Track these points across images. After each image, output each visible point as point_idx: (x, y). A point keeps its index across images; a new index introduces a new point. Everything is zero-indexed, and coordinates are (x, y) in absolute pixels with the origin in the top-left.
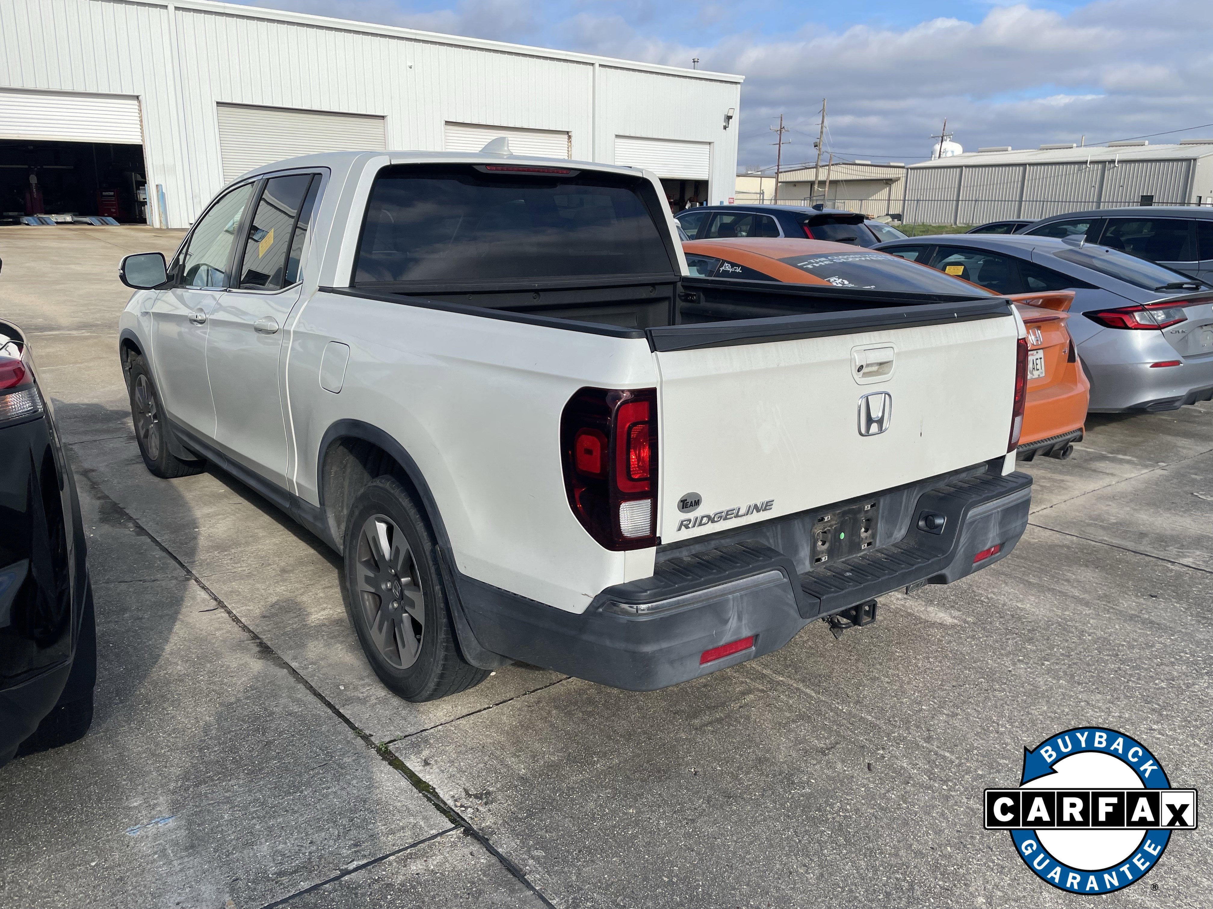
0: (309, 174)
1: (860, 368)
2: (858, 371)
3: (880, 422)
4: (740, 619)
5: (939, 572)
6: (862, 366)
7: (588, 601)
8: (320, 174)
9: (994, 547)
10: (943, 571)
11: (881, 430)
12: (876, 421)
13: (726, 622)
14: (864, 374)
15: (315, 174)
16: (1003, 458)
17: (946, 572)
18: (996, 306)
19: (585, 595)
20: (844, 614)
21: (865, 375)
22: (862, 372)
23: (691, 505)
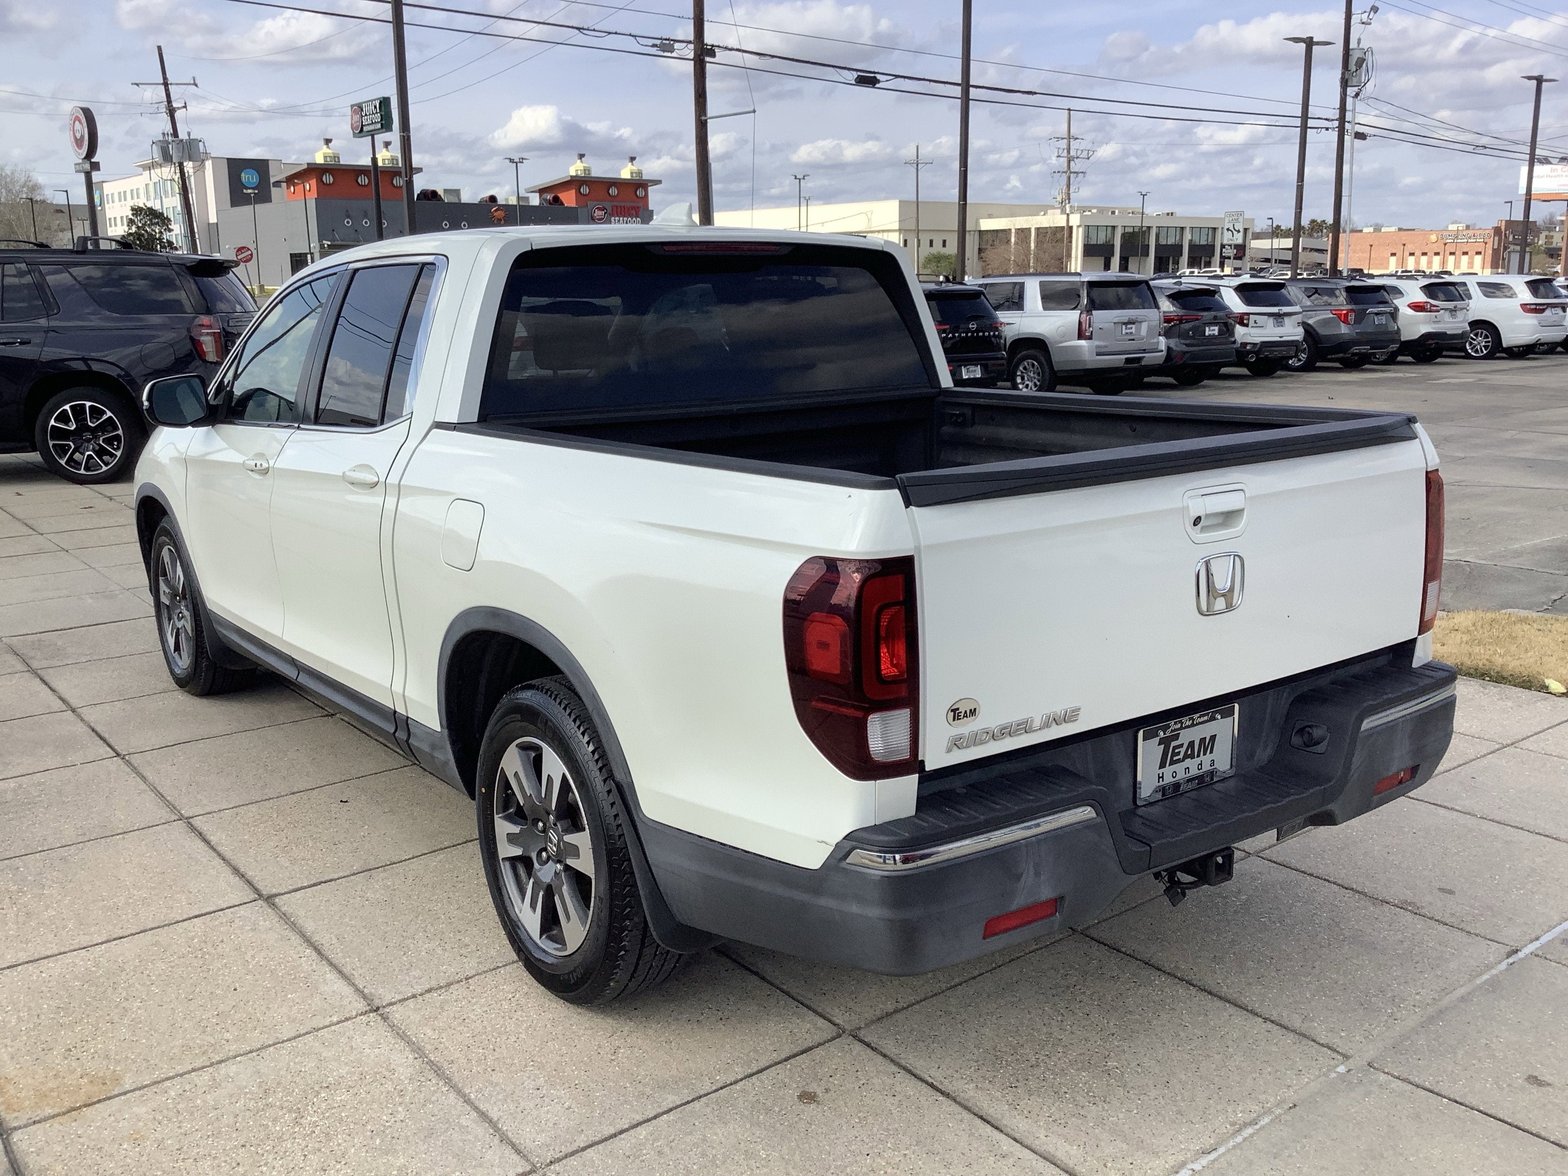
0: (417, 264)
1: (1197, 521)
2: (1195, 524)
3: (1228, 595)
4: (1037, 874)
5: (1323, 809)
6: (1199, 518)
7: (827, 851)
8: (433, 264)
9: (1404, 770)
10: (1331, 807)
11: (1230, 607)
12: (1223, 595)
13: (1018, 877)
14: (1202, 528)
15: (424, 264)
16: (1413, 641)
17: (1333, 807)
18: (1392, 427)
19: (822, 842)
20: (1186, 868)
21: (1204, 529)
22: (1199, 526)
23: (965, 716)
